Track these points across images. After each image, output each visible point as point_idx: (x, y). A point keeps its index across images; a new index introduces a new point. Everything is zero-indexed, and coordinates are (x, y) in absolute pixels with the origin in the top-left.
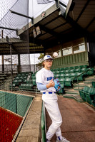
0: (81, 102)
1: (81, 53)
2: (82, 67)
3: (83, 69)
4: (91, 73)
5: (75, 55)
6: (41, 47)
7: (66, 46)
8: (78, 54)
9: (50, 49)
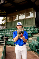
0: (30, 51)
1: (31, 18)
2: (31, 28)
3: (32, 29)
4: (37, 31)
5: (27, 19)
6: (4, 12)
7: (21, 13)
8: (29, 19)
9: (11, 14)
